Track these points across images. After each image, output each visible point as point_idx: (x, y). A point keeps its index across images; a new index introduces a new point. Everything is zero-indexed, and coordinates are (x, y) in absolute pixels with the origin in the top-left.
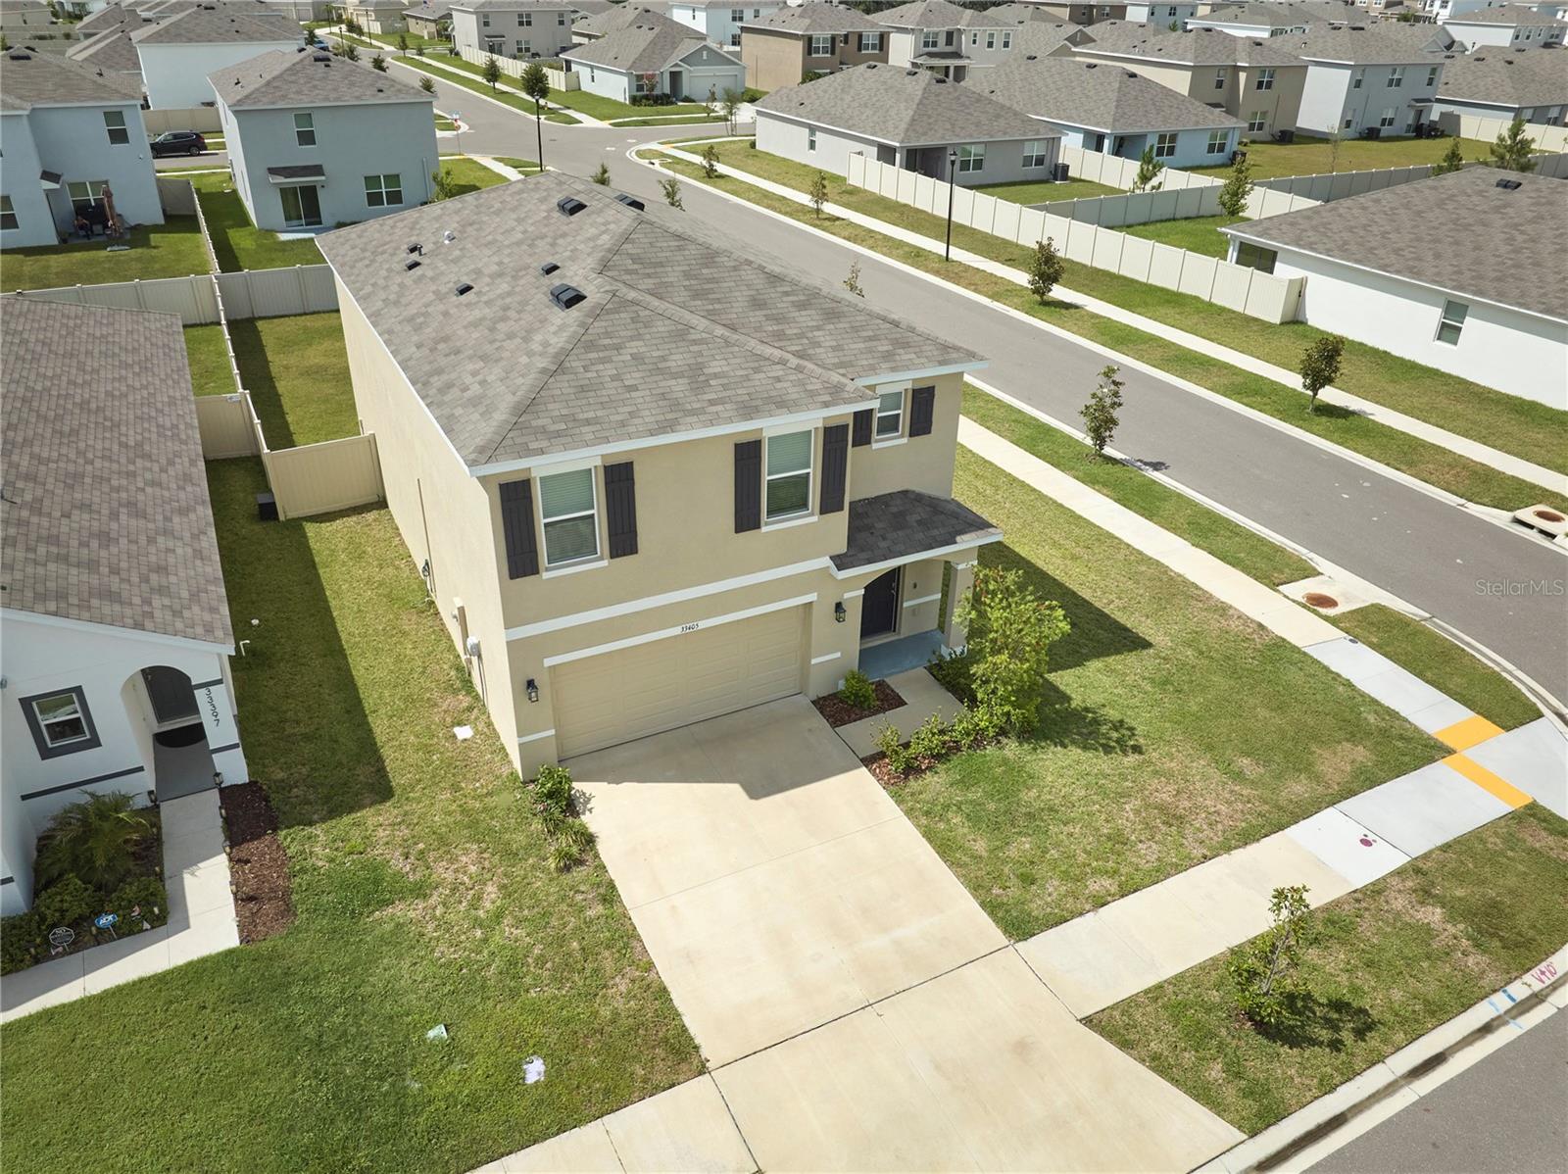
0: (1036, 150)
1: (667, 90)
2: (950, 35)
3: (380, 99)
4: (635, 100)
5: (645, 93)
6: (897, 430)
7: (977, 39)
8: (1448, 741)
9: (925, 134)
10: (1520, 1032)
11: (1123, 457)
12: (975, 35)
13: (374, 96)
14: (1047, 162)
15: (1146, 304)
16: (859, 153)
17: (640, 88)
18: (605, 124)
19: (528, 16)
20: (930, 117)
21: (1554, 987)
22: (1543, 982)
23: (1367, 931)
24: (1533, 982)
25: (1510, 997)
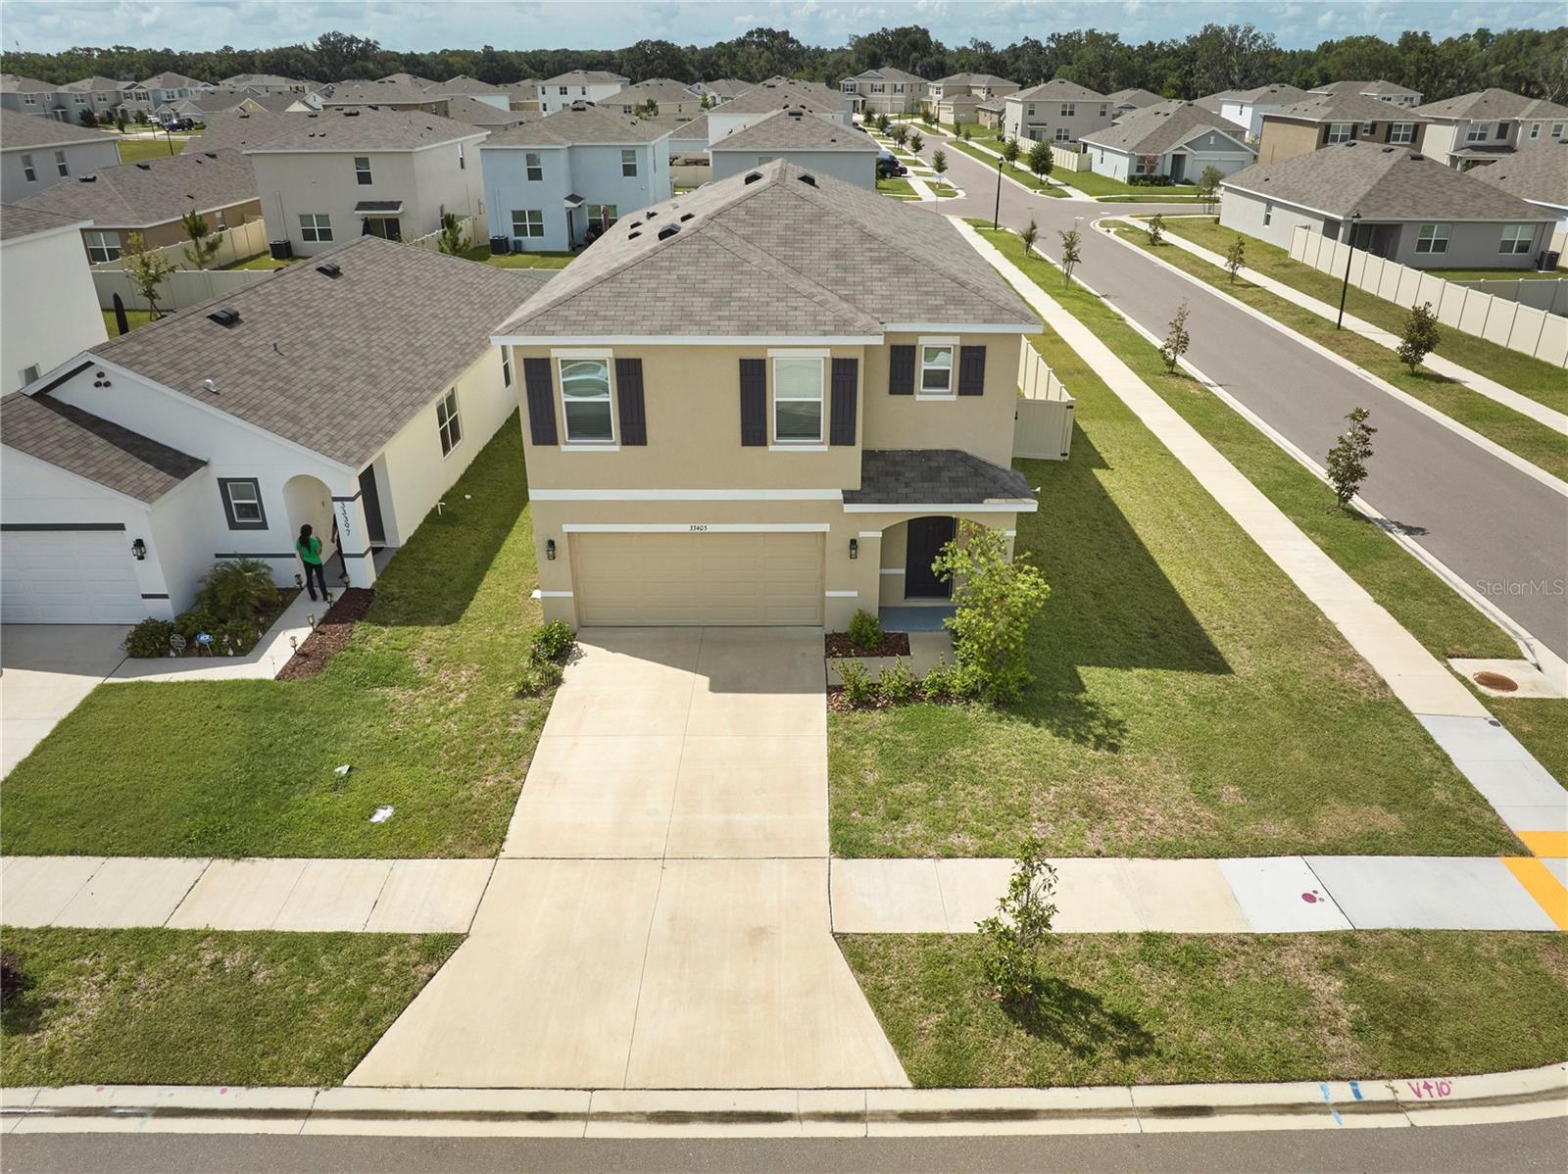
0: (1520, 235)
1: (1168, 173)
2: (1503, 129)
3: (833, 147)
4: (1132, 180)
5: (1145, 173)
6: (947, 386)
7: (1539, 131)
8: (1530, 845)
9: (1377, 210)
10: (1337, 1126)
11: (1379, 516)
12: (1536, 127)
13: (827, 145)
14: (1533, 249)
15: (1542, 387)
16: (1306, 228)
17: (1140, 169)
18: (1093, 199)
19: (1072, 106)
20: (1389, 193)
21: (1431, 1106)
22: (1420, 1096)
23: (1226, 972)
24: (1404, 1089)
25: (1357, 1093)
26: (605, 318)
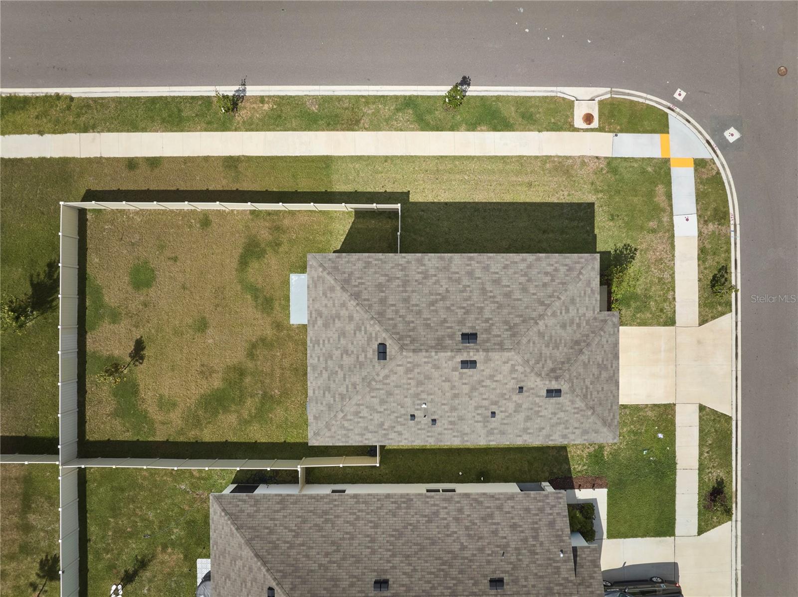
10: (739, 239)
21: (735, 219)
23: (708, 246)
24: (732, 222)
26: (612, 406)
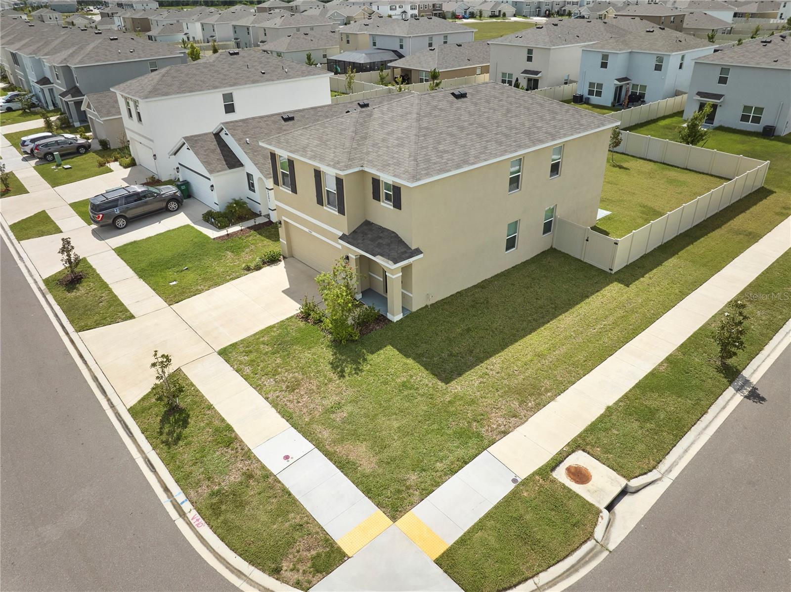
6: (391, 202)
10: (162, 501)
22: (192, 519)
24: (193, 514)
25: (183, 502)
